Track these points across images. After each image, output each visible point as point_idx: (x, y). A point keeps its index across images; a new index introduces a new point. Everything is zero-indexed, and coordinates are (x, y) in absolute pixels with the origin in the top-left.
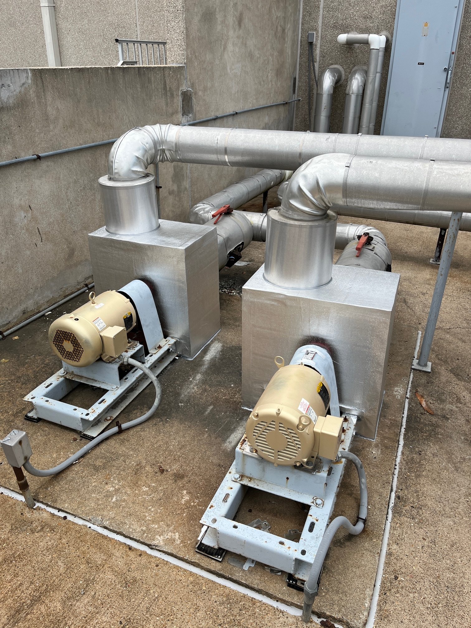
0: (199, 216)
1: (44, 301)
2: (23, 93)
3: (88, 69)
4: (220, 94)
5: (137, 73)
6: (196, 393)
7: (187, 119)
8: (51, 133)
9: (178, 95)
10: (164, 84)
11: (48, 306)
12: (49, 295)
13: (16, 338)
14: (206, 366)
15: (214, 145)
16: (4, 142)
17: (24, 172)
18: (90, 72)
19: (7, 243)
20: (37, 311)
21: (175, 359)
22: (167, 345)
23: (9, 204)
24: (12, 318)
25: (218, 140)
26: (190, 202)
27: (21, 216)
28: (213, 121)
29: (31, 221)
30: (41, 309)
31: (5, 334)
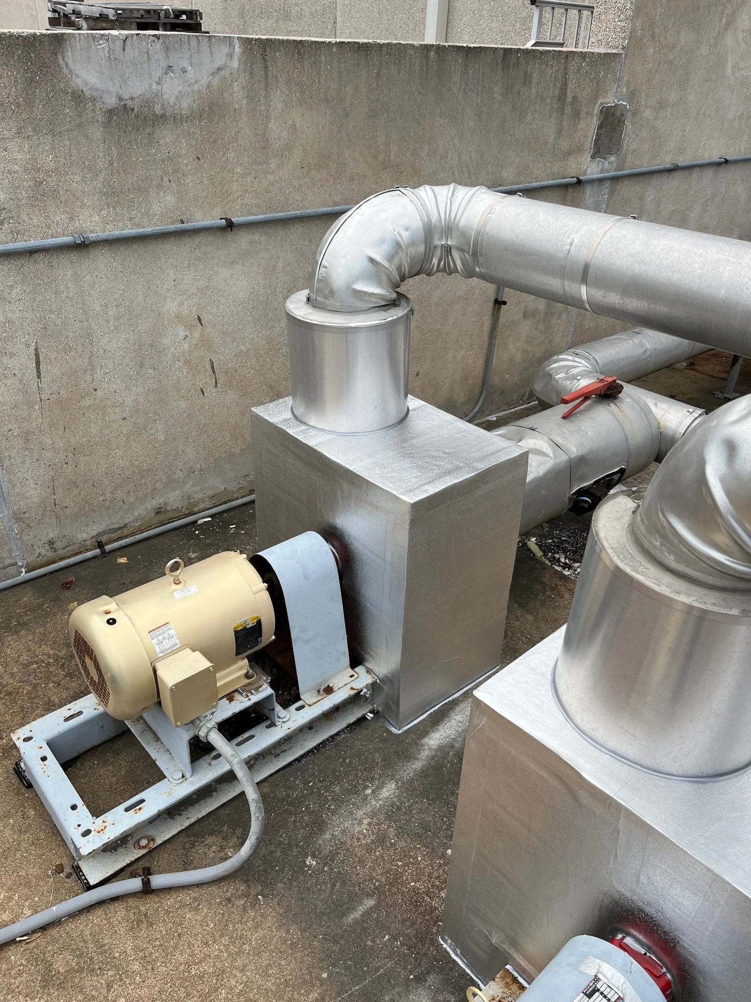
0: (554, 382)
1: (206, 495)
2: (216, 88)
3: (381, 46)
4: (696, 119)
5: (500, 60)
6: (358, 839)
7: (600, 166)
8: (271, 177)
9: (592, 115)
10: (561, 89)
11: (212, 506)
12: (216, 484)
13: (123, 560)
14: (418, 765)
15: (561, 255)
16: (159, 187)
17: (197, 251)
18: (384, 53)
19: (139, 383)
20: (187, 512)
21: (364, 718)
22: (349, 686)
23: (153, 311)
24: (131, 519)
25: (571, 244)
26: (570, 337)
27: (177, 335)
28: (666, 175)
29: (198, 346)
30: (196, 509)
31: (108, 548)
